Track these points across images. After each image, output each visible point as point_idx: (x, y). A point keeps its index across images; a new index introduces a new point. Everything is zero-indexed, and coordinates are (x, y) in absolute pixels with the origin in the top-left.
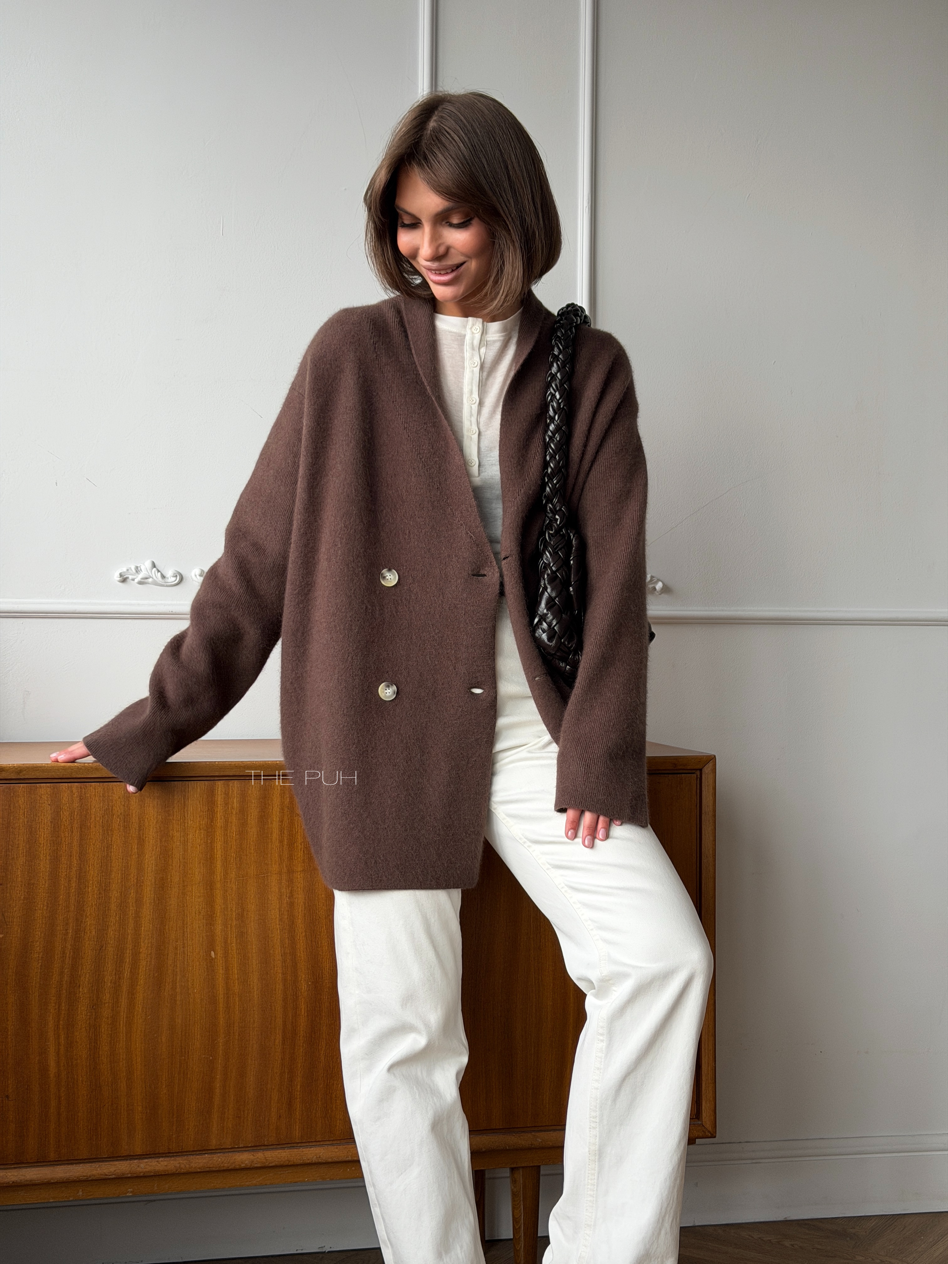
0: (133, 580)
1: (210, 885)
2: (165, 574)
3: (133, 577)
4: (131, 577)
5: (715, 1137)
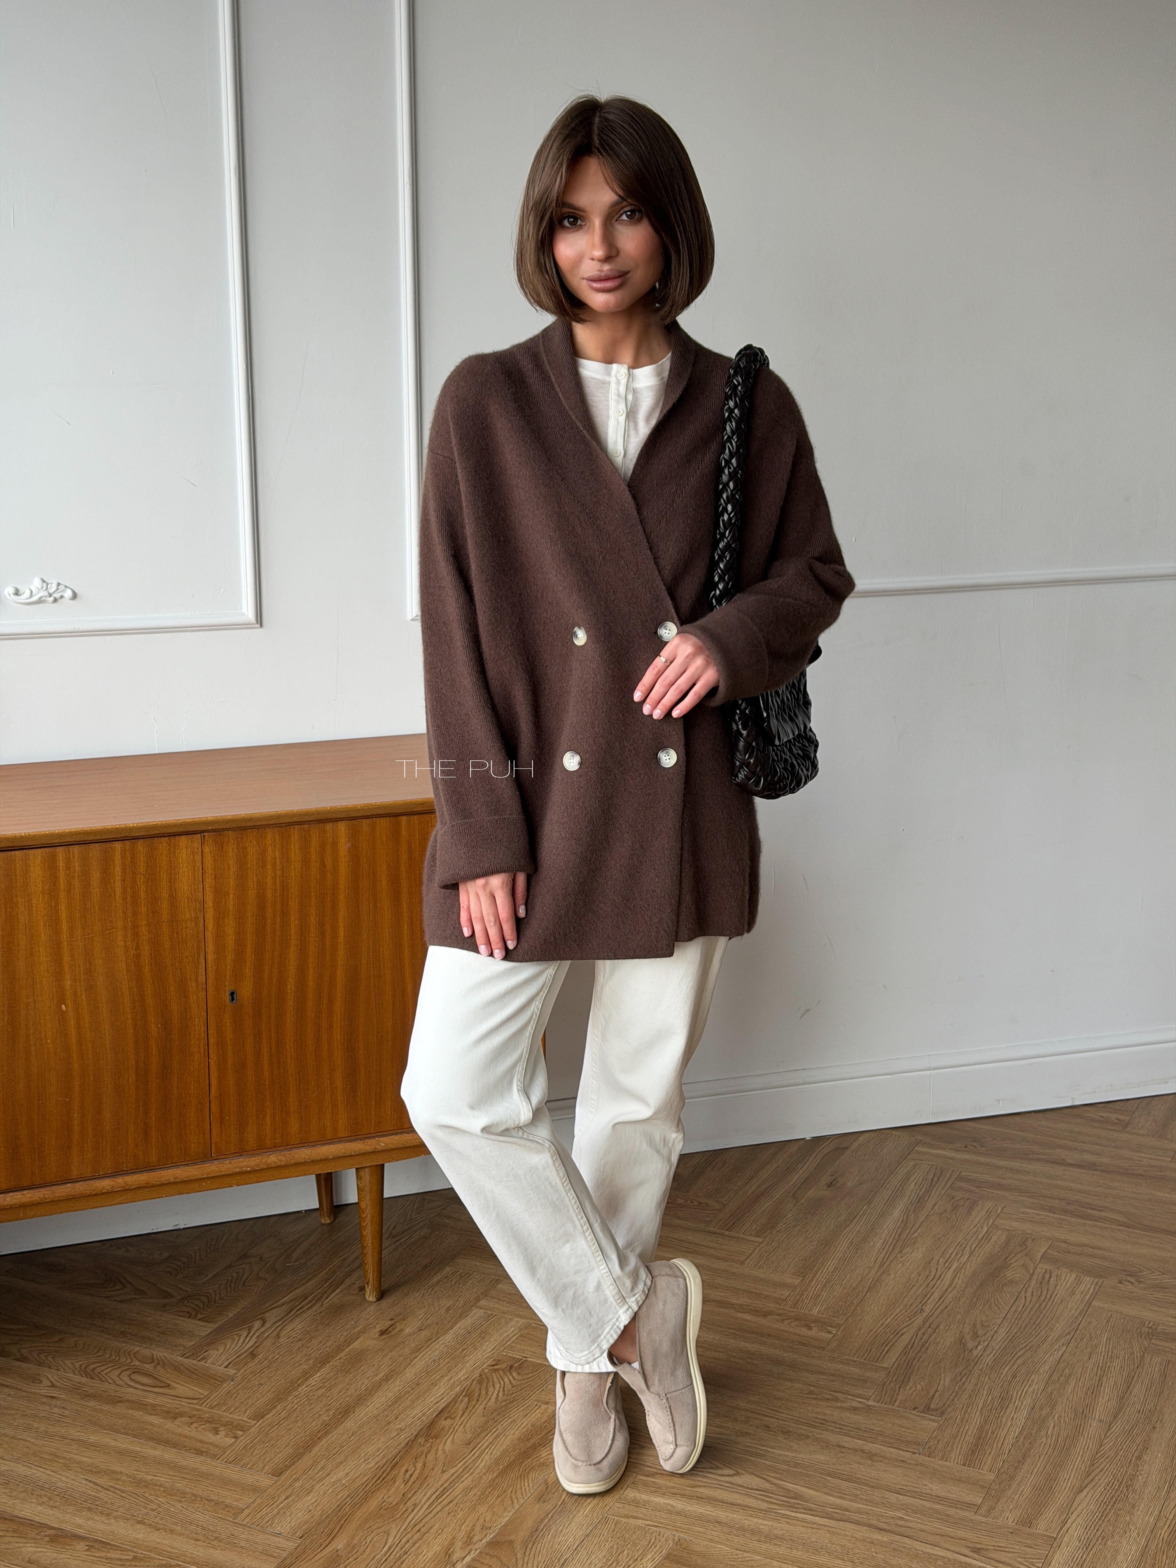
1: (57, 946)
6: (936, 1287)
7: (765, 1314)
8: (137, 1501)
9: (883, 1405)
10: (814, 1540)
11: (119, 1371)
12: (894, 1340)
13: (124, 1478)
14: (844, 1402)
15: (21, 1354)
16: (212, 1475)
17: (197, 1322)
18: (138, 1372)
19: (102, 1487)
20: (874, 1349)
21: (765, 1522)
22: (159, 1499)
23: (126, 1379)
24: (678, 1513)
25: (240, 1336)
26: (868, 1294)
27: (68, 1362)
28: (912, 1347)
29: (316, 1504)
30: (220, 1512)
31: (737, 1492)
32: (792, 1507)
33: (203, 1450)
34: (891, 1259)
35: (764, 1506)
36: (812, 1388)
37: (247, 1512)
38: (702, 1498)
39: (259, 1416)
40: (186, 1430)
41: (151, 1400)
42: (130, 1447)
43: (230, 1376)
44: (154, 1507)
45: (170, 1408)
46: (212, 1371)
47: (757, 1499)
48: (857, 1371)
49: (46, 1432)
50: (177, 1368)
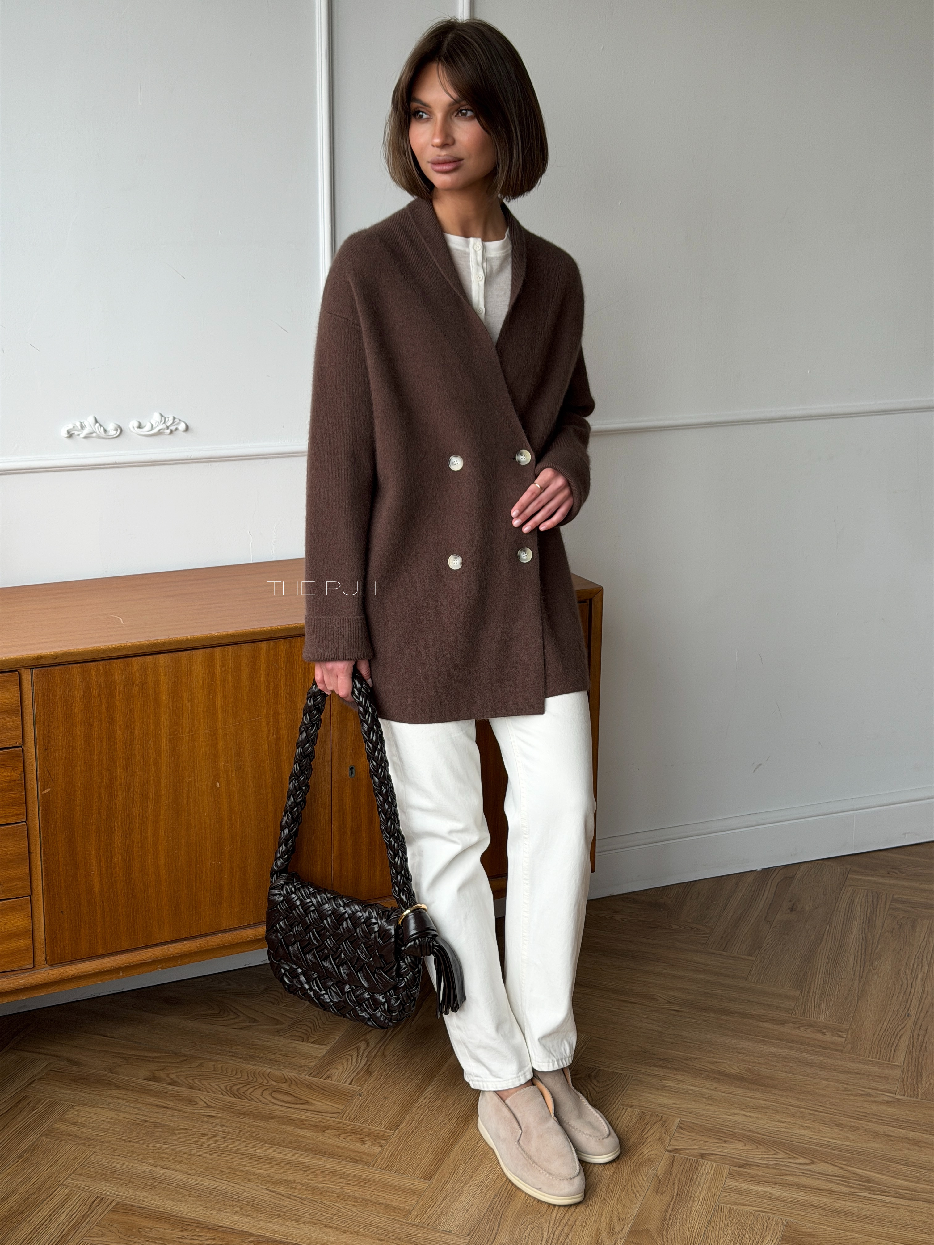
0: (79, 435)
1: (213, 733)
2: (106, 428)
3: (79, 433)
4: (76, 433)
6: (912, 994)
7: (783, 1023)
8: (318, 1207)
9: (909, 1098)
10: (898, 1218)
11: (259, 1091)
12: (896, 1041)
13: (299, 1186)
14: (876, 1097)
15: (171, 1079)
16: (373, 1181)
17: (312, 1045)
18: (276, 1091)
19: (283, 1196)
20: (882, 1051)
21: (852, 1204)
22: (336, 1204)
23: (269, 1098)
24: (778, 1199)
25: (352, 1056)
26: (860, 1002)
27: (213, 1084)
28: (913, 1047)
29: (470, 1204)
30: (392, 1214)
31: (818, 1179)
32: (869, 1190)
33: (357, 1158)
34: (866, 971)
35: (846, 1190)
36: (845, 1086)
37: (414, 1213)
38: (791, 1185)
39: (394, 1126)
40: (336, 1141)
41: (297, 1115)
42: (294, 1158)
43: (356, 1092)
44: (334, 1212)
45: (316, 1122)
46: (340, 1088)
47: (838, 1184)
48: (876, 1069)
49: (218, 1148)
50: (309, 1086)
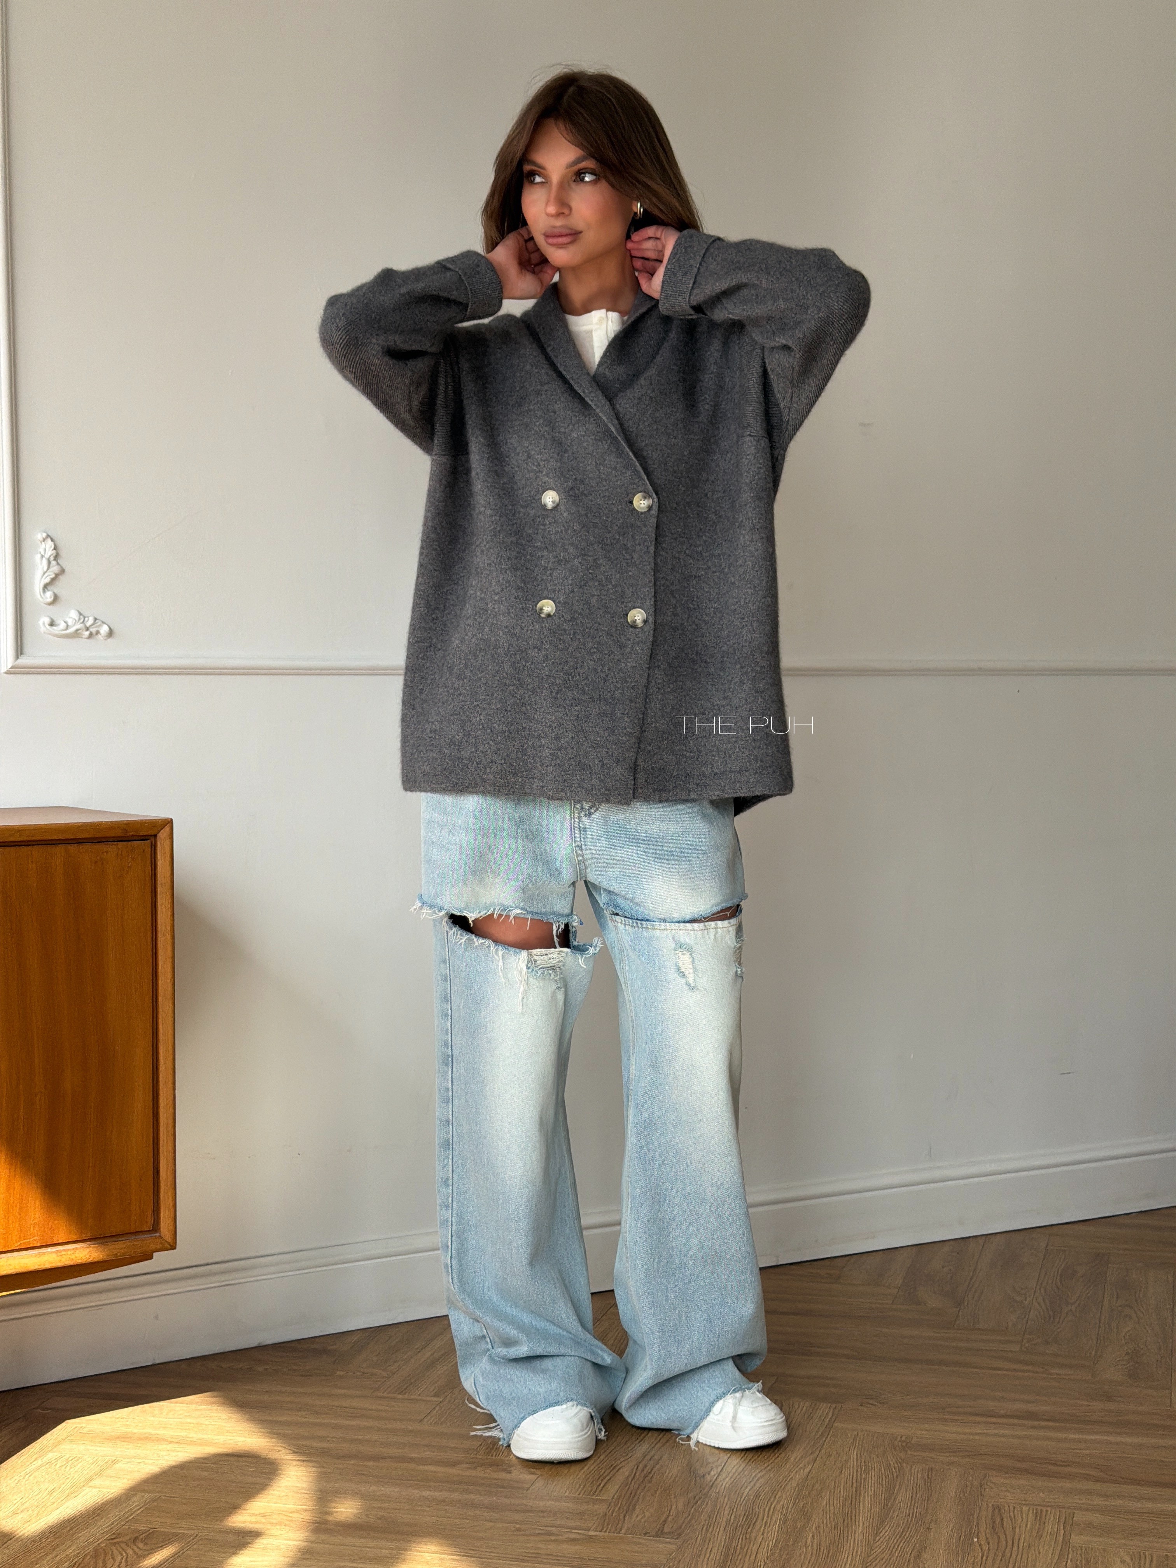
5: (175, 1248)
7: (454, 1464)
9: (607, 1534)
12: (611, 1475)
14: (559, 1535)
28: (633, 1479)
36: (518, 1526)
